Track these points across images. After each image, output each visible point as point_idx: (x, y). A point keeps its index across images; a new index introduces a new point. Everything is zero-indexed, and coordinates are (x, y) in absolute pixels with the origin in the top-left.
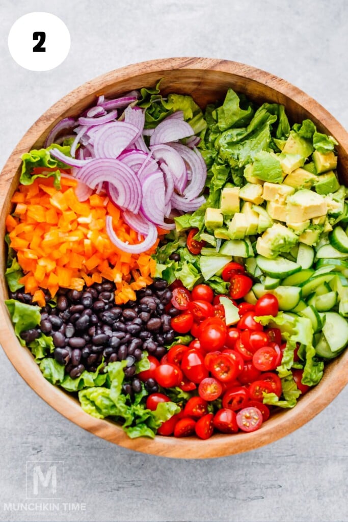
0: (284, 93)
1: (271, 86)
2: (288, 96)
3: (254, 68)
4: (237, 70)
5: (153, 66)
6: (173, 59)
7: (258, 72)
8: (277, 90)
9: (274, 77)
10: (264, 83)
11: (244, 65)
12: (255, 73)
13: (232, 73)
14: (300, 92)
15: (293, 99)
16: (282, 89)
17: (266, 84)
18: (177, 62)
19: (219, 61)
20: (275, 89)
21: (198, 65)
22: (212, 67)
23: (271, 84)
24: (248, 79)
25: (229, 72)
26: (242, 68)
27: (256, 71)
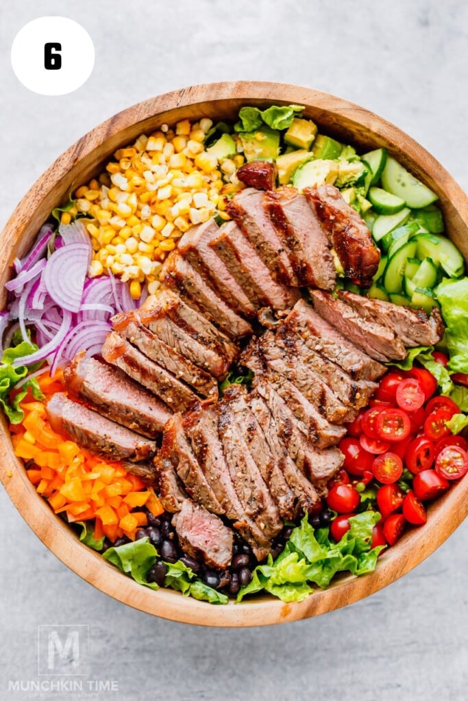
0: (205, 100)
1: (186, 104)
2: (212, 99)
3: (151, 100)
4: (137, 116)
5: (44, 186)
6: (58, 160)
7: (160, 100)
8: (196, 102)
9: (181, 92)
10: (175, 106)
11: (139, 104)
12: (157, 104)
13: (134, 123)
14: (221, 86)
15: (220, 98)
16: (200, 98)
17: (179, 106)
18: (66, 159)
19: (110, 121)
20: (192, 103)
21: (90, 144)
22: (108, 135)
23: (184, 102)
24: (156, 115)
25: (130, 125)
26: (138, 110)
27: (156, 101)
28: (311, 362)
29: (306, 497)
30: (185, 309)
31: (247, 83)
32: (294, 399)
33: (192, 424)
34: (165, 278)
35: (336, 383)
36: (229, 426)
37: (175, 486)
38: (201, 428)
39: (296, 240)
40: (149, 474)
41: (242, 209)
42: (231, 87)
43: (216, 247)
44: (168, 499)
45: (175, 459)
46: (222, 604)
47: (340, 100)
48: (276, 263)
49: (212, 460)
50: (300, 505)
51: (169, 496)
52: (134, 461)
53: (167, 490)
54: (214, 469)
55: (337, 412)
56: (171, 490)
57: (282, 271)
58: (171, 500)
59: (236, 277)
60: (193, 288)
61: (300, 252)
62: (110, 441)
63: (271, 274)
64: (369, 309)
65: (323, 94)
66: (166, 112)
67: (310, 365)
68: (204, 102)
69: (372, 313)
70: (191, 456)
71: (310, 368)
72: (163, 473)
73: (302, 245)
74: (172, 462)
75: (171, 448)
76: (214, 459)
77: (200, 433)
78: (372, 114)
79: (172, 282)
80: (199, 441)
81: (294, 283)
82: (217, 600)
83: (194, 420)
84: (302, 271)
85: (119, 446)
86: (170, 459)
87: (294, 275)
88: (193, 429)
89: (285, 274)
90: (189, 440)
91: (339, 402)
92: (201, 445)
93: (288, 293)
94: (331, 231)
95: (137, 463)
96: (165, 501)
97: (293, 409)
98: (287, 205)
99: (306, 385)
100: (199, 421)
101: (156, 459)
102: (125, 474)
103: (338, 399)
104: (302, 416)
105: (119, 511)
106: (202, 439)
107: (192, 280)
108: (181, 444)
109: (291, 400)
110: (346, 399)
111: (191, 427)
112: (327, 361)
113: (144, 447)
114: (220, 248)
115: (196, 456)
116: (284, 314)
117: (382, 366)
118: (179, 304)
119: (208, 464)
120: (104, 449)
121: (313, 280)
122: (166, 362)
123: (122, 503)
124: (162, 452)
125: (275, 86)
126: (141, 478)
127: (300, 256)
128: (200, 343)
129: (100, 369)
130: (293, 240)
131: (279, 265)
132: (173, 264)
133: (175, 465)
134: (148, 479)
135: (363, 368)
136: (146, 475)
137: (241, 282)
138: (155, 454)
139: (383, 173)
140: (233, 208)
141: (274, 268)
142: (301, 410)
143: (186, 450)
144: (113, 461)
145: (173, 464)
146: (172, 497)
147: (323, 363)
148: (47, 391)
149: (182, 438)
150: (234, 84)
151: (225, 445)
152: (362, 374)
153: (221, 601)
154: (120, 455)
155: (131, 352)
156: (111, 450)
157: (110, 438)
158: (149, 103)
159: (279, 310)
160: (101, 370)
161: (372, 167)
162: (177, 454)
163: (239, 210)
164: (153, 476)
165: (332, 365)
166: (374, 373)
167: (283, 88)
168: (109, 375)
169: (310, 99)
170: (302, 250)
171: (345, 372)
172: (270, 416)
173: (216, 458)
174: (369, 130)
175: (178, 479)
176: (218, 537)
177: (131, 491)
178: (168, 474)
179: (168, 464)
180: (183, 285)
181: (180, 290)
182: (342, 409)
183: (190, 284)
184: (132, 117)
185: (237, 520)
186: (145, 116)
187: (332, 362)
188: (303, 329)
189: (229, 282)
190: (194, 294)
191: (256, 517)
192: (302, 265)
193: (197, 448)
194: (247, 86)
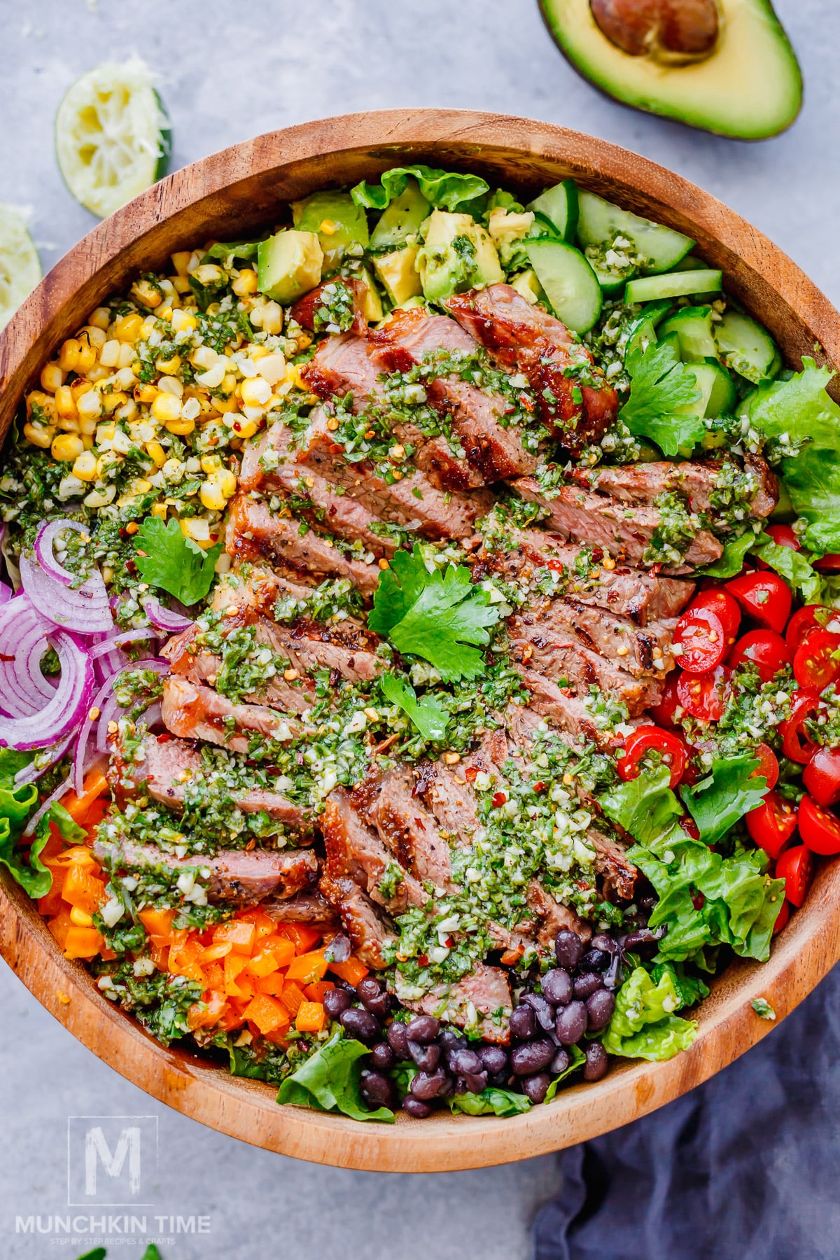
0: (206, 193)
1: (172, 212)
2: (218, 187)
4: (88, 264)
7: (121, 219)
8: (189, 203)
9: (156, 192)
10: (155, 223)
11: (85, 241)
12: (118, 228)
13: (86, 278)
14: (226, 157)
15: (232, 182)
16: (195, 193)
17: (160, 221)
19: (42, 289)
20: (183, 205)
21: (18, 344)
22: (45, 314)
23: (168, 208)
24: (123, 250)
25: (80, 285)
26: (89, 251)
27: (115, 223)
28: (550, 618)
29: (616, 869)
30: (289, 593)
31: (273, 136)
32: (539, 695)
33: (370, 798)
34: (236, 547)
35: (608, 642)
36: (438, 781)
37: (373, 921)
38: (387, 801)
39: (456, 402)
40: (319, 913)
41: (336, 376)
42: (246, 153)
43: (309, 460)
44: (369, 949)
45: (359, 872)
46: (521, 1112)
47: (457, 114)
48: (431, 456)
49: (425, 853)
50: (610, 885)
51: (368, 944)
52: (284, 897)
53: (361, 933)
54: (435, 868)
55: (624, 696)
56: (368, 931)
57: (446, 466)
58: (374, 949)
59: (364, 504)
60: (293, 547)
61: (470, 422)
62: (228, 875)
63: (427, 479)
64: (628, 488)
65: (422, 112)
66: (139, 238)
67: (549, 624)
68: (205, 198)
69: (635, 493)
70: (386, 858)
71: (552, 629)
72: (344, 906)
73: (469, 408)
74: (354, 879)
75: (346, 856)
76: (429, 851)
77: (387, 810)
78: (524, 122)
79: (251, 550)
80: (391, 826)
81: (476, 481)
82: (510, 1108)
83: (370, 790)
84: (483, 455)
85: (248, 880)
86: (350, 875)
87: (471, 468)
88: (373, 808)
89: (454, 470)
90: (373, 830)
91: (623, 675)
92: (397, 833)
93: (470, 502)
94: (516, 366)
95: (290, 900)
96: (363, 954)
97: (543, 713)
98: (415, 345)
99: (554, 661)
100: (380, 790)
101: (324, 883)
102: (276, 927)
103: (621, 669)
104: (563, 722)
105: (283, 997)
106: (396, 821)
107: (286, 536)
108: (361, 842)
109: (535, 697)
110: (635, 666)
111: (368, 805)
112: (579, 607)
113: (295, 867)
114: (319, 461)
115: (393, 854)
116: (474, 543)
117: (683, 585)
118: (277, 587)
119: (420, 864)
120: (223, 895)
121: (509, 465)
122: (286, 701)
123: (286, 983)
124: (331, 867)
125: (329, 124)
126: (308, 925)
127: (472, 429)
128: (336, 645)
129: (171, 751)
130: (450, 405)
131: (438, 458)
132: (241, 517)
133: (362, 884)
134: (319, 922)
135: (651, 598)
136: (314, 918)
137: (377, 511)
138: (319, 874)
139: (579, 226)
140: (320, 379)
141: (429, 467)
142: (560, 712)
143: (372, 849)
144: (248, 909)
145: (357, 882)
146: (374, 944)
147: (572, 612)
148: (86, 821)
149: (358, 830)
150: (251, 147)
151: (441, 818)
152: (652, 610)
153: (519, 1108)
154: (255, 895)
155: (217, 704)
156: (235, 892)
157: (227, 870)
158: (104, 230)
159: (463, 537)
160: (173, 752)
161: (553, 220)
162: (359, 861)
163: (332, 378)
164: (327, 914)
165: (592, 612)
166: (673, 601)
167: (342, 124)
168: (190, 756)
169: (401, 129)
170: (471, 417)
171: (619, 617)
172: (504, 739)
173: (433, 848)
174: (528, 154)
175: (375, 906)
176: (480, 990)
177: (296, 955)
178: (354, 903)
179: (348, 885)
180: (272, 550)
181: (270, 559)
182: (633, 687)
183: (284, 543)
184: (80, 268)
185: (506, 949)
186: (105, 258)
187: (589, 606)
188: (517, 563)
189: (354, 516)
190: (300, 557)
191: (537, 933)
192: (480, 446)
193: (391, 841)
194: (275, 142)
